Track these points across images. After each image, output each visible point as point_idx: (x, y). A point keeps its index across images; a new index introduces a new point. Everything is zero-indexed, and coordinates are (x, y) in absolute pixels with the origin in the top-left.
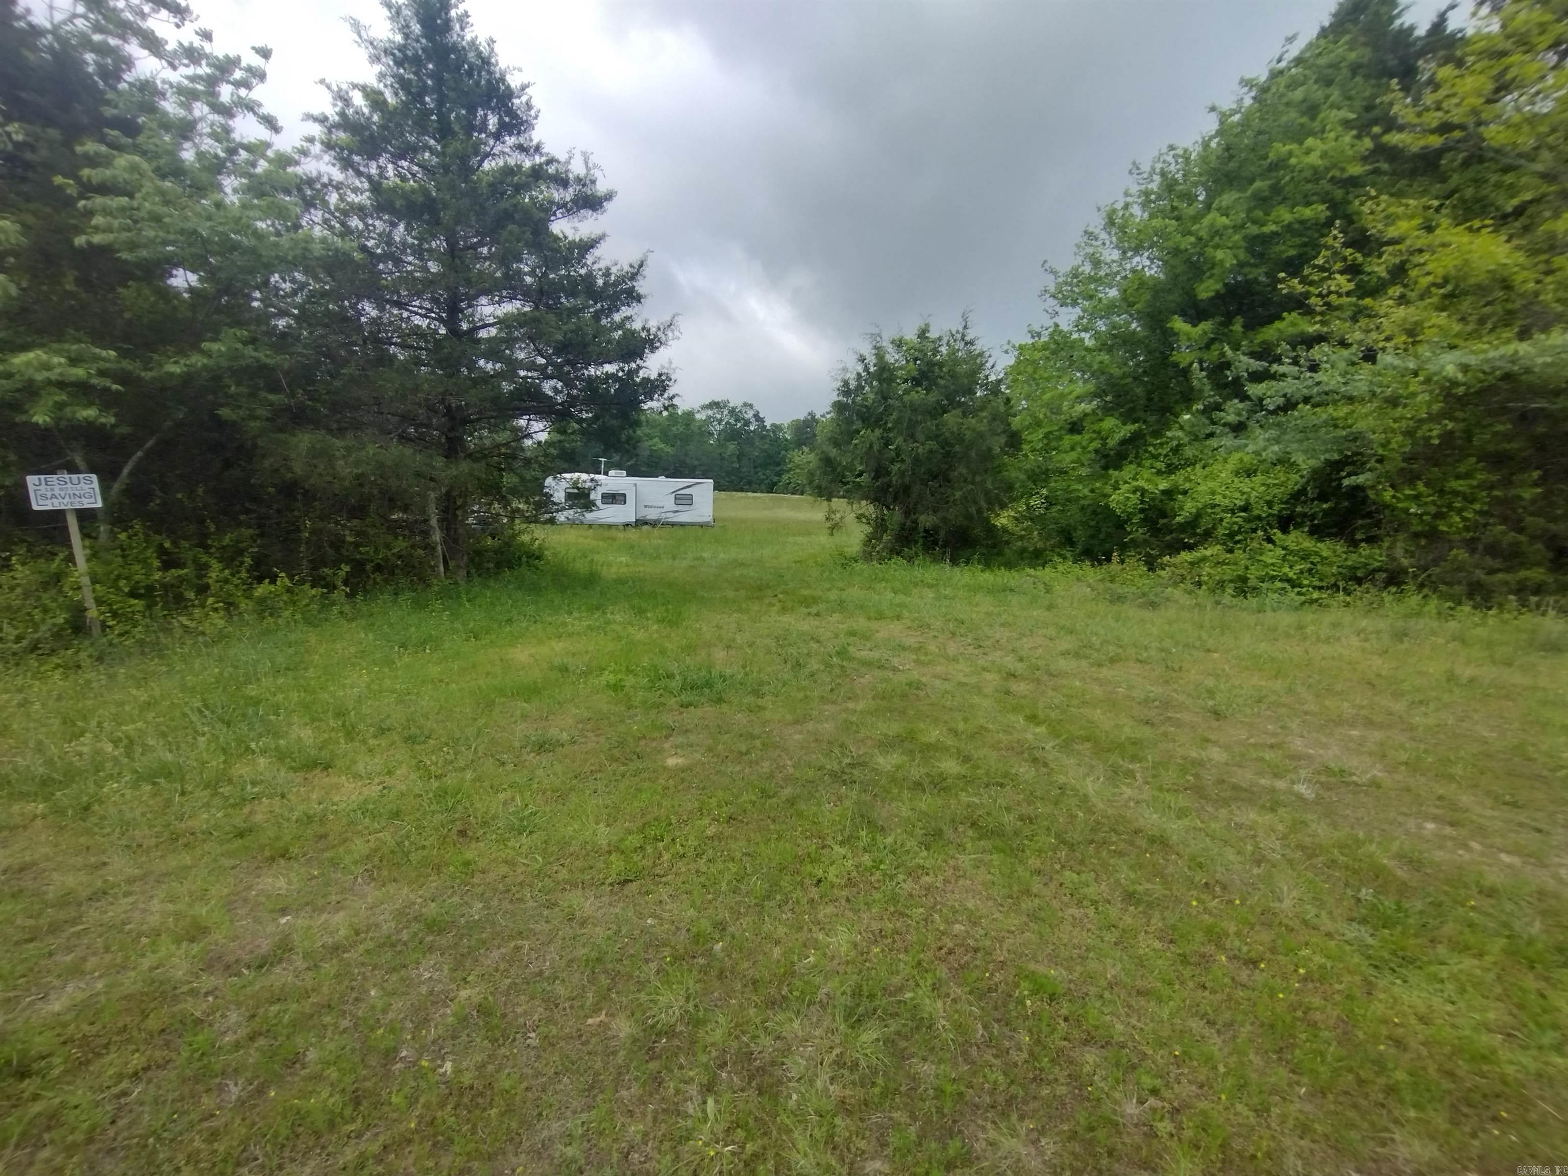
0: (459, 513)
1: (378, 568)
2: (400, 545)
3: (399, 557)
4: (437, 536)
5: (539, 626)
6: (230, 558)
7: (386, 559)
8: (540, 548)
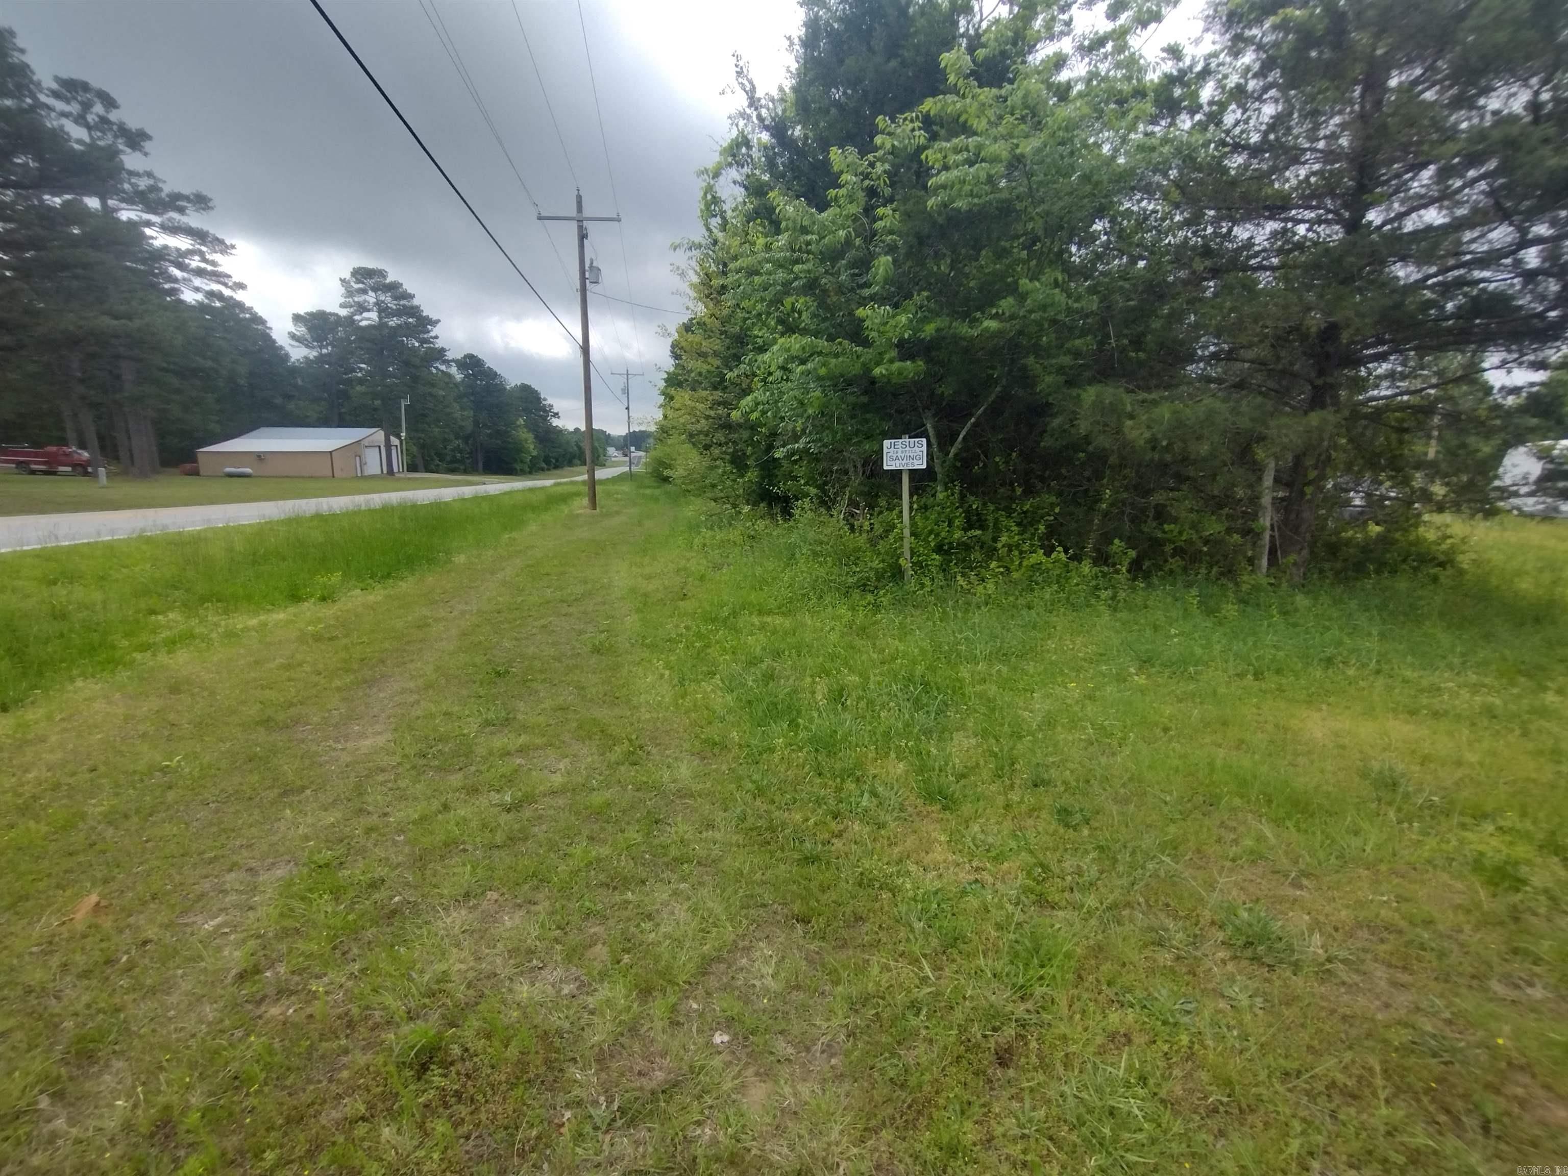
0: (1309, 490)
1: (1179, 552)
2: (1214, 527)
3: (1206, 542)
4: (1266, 520)
5: (1380, 682)
6: (1026, 523)
7: (1189, 542)
8: (1453, 550)
